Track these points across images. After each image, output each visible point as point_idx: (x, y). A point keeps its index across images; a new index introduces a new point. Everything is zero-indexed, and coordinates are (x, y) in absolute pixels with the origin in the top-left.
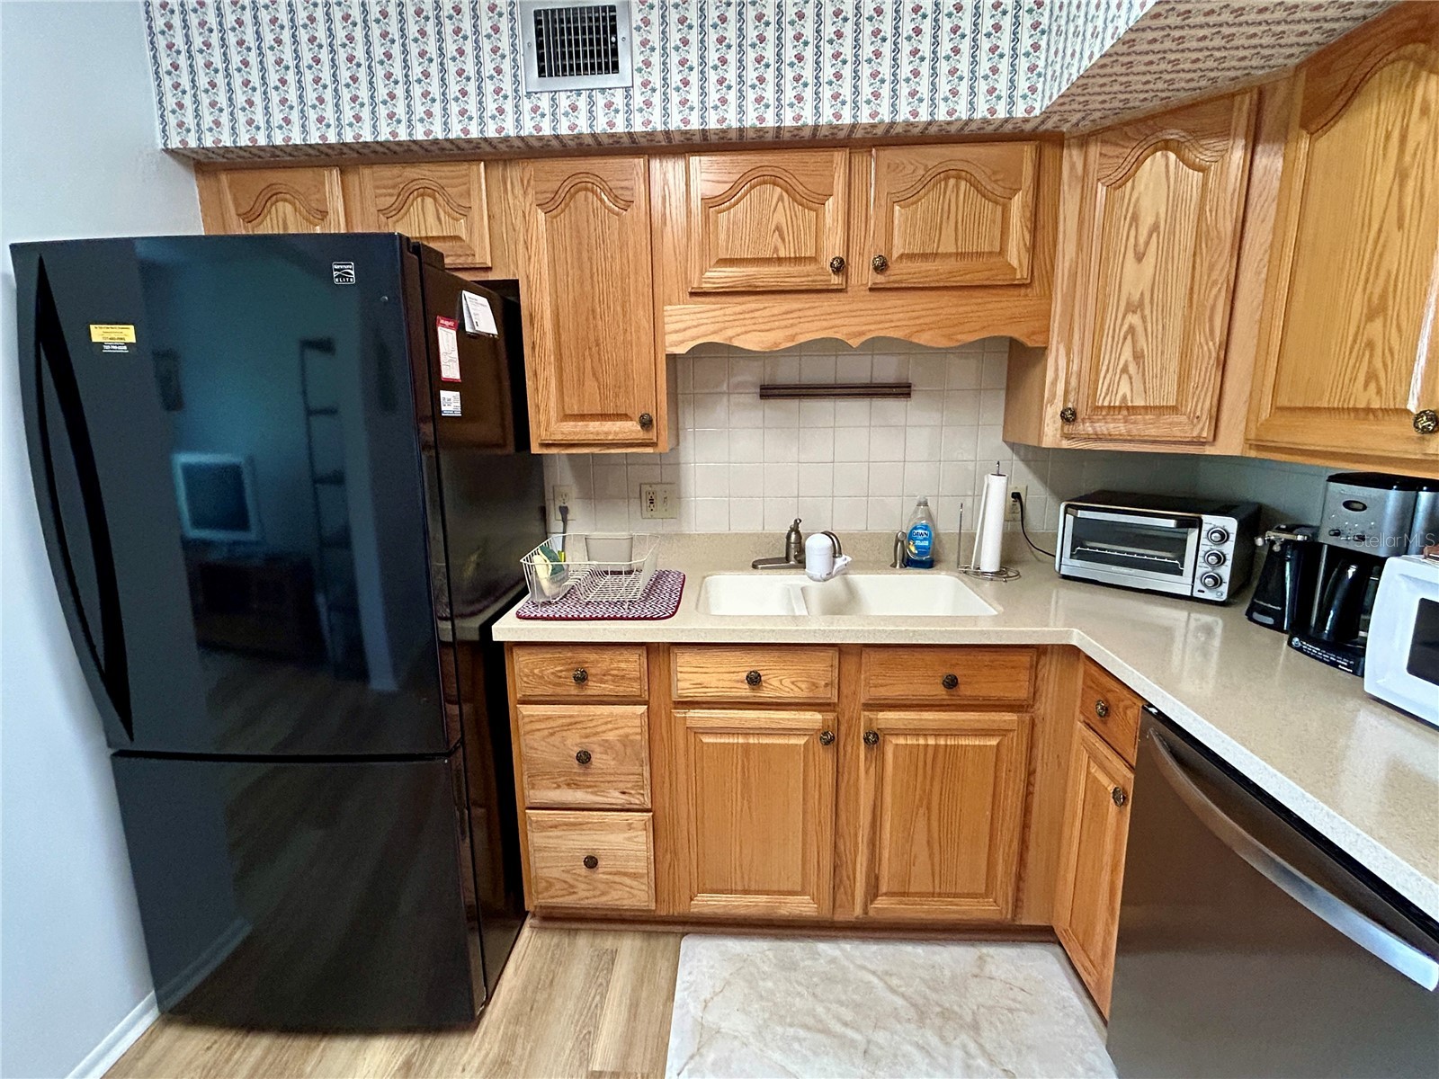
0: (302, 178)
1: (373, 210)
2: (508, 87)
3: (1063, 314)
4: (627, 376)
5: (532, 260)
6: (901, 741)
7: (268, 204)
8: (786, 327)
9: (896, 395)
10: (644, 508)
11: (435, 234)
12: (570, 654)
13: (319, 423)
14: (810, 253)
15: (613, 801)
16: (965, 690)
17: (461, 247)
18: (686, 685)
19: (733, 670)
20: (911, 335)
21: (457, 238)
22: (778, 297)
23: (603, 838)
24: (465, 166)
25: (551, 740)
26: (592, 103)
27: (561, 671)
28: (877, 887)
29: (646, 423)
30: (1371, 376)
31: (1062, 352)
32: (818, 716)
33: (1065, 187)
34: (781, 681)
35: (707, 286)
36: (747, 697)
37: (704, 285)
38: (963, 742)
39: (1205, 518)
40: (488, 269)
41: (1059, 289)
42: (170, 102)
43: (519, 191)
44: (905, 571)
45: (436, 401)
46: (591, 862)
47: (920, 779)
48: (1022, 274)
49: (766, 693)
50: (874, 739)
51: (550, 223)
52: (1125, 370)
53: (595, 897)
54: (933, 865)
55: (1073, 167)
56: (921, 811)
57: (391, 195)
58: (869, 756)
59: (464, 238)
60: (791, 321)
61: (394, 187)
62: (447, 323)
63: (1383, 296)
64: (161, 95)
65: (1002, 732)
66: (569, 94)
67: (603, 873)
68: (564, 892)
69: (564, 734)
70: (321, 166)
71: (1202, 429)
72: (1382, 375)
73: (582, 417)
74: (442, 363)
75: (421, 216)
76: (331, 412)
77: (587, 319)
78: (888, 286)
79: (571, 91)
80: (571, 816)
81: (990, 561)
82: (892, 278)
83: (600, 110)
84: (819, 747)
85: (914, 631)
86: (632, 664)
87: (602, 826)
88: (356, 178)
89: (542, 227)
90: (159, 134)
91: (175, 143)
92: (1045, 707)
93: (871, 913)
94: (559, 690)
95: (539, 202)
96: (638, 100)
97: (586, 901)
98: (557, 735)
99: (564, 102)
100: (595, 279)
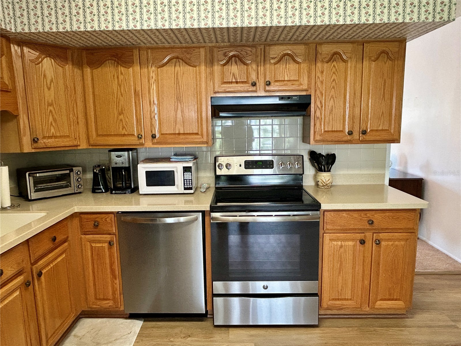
30: (123, 128)
39: (74, 168)
41: (20, 95)
48: (10, 87)
52: (51, 124)
63: (122, 110)
71: (78, 142)
72: (126, 127)
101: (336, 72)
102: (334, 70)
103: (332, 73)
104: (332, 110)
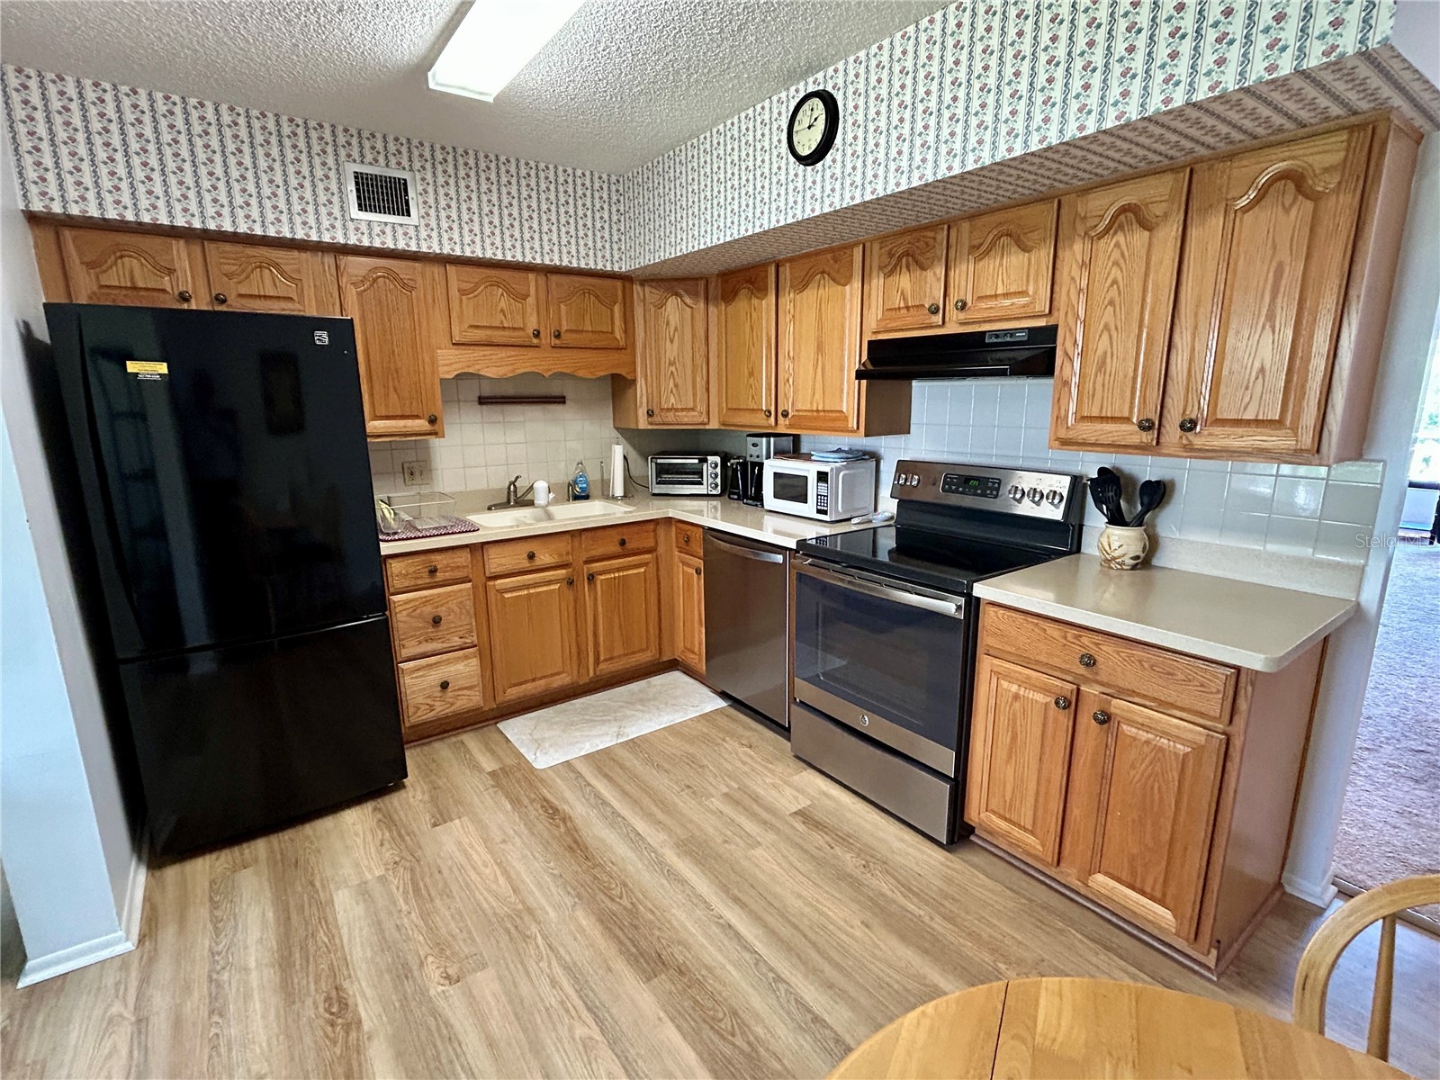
0: (149, 243)
1: (217, 272)
2: (337, 213)
3: (642, 363)
4: (418, 391)
6: (603, 577)
7: (113, 258)
9: (559, 403)
10: (408, 479)
11: (271, 294)
12: (424, 558)
14: (520, 325)
15: (455, 644)
16: (630, 546)
17: (293, 304)
18: (493, 566)
19: (520, 553)
20: (575, 371)
21: (290, 298)
23: (452, 669)
24: (295, 252)
25: (412, 614)
26: (394, 231)
27: (420, 569)
28: (598, 659)
29: (433, 421)
31: (643, 381)
32: (564, 571)
33: (636, 304)
34: (545, 555)
35: (464, 340)
36: (528, 567)
37: (462, 340)
38: (630, 572)
39: (708, 457)
41: (639, 351)
42: (31, 175)
44: (574, 502)
46: (444, 685)
47: (613, 596)
48: (622, 343)
49: (538, 563)
50: (591, 579)
51: (359, 295)
52: (672, 392)
53: (446, 709)
54: (623, 639)
55: (638, 293)
56: (616, 611)
57: (234, 265)
58: (590, 589)
59: (295, 297)
61: (236, 260)
64: (21, 168)
65: (646, 564)
66: (379, 223)
67: (453, 691)
68: (427, 711)
69: (423, 608)
70: (166, 236)
71: (704, 417)
73: (387, 416)
75: (259, 280)
77: (389, 357)
78: (562, 346)
79: (381, 222)
80: (429, 661)
81: (619, 491)
82: (564, 342)
83: (400, 236)
84: (565, 589)
87: (449, 662)
88: (198, 247)
89: (355, 297)
90: (20, 199)
92: (661, 549)
93: (597, 677)
94: (420, 582)
95: (353, 282)
96: (423, 234)
97: (441, 712)
98: (419, 610)
99: (376, 227)
100: (393, 332)
101: (1122, 262)
102: (1116, 255)
103: (1110, 264)
104: (1104, 362)
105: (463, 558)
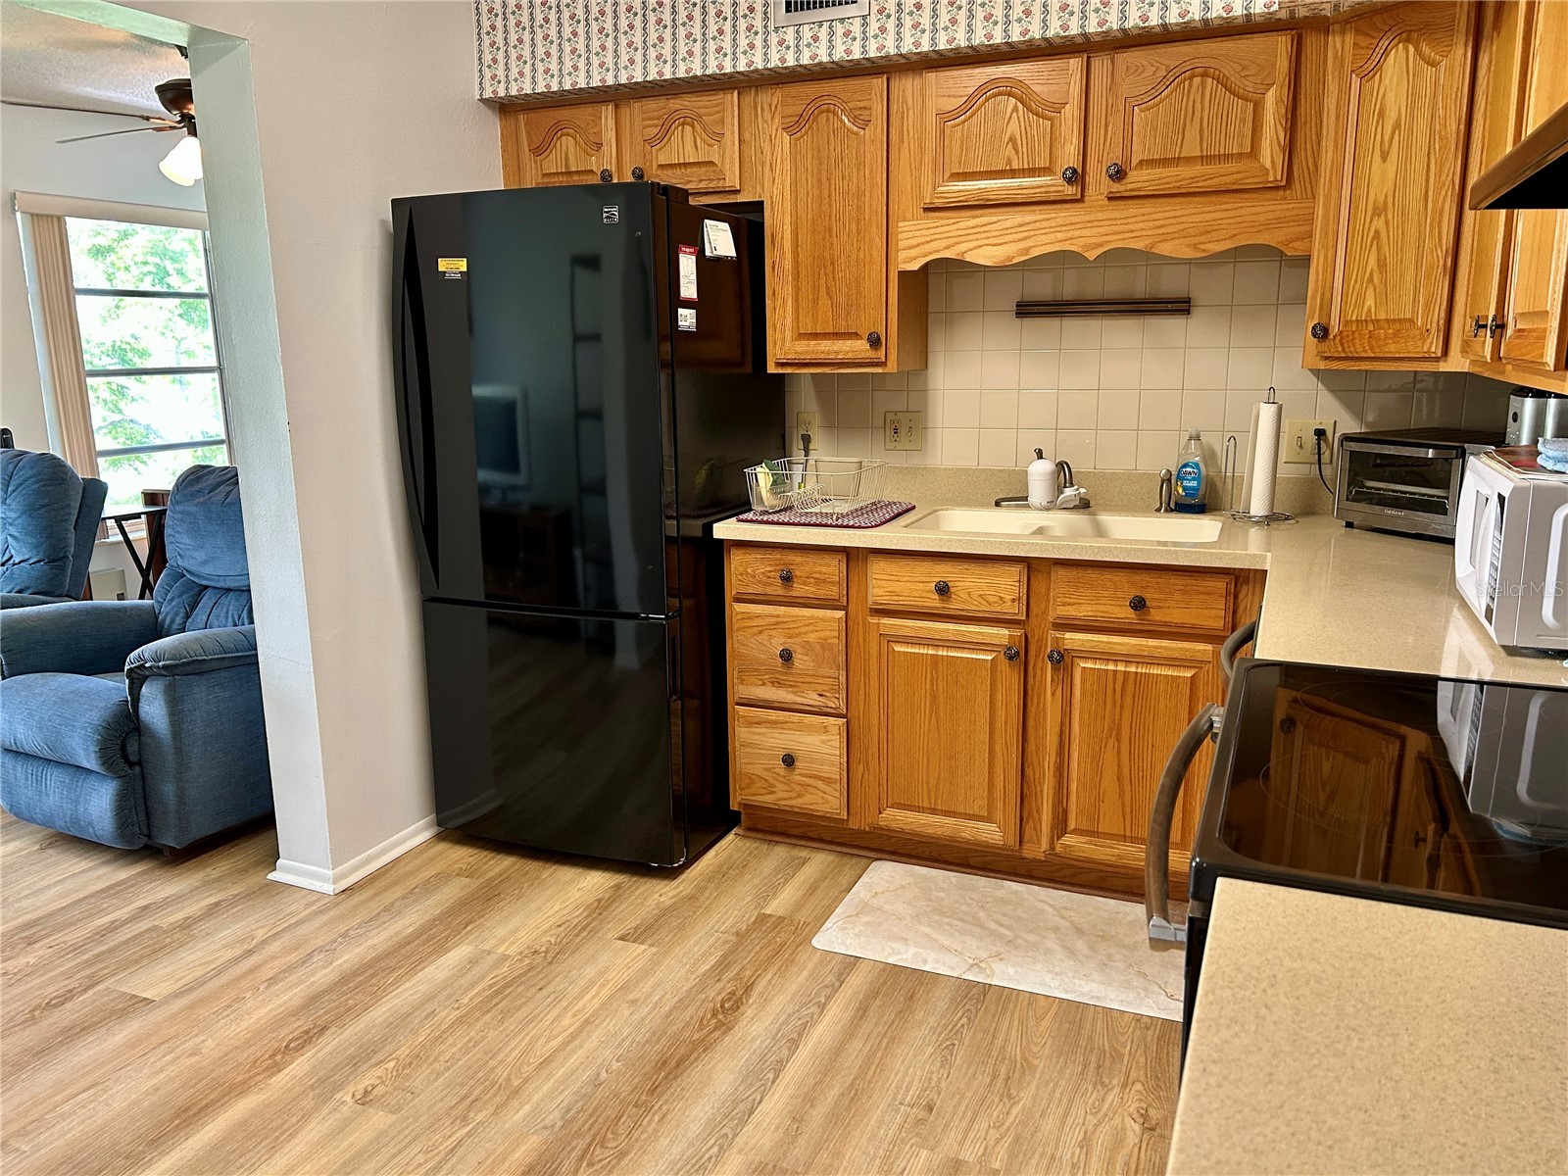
0: (582, 114)
1: (640, 139)
2: (758, 24)
3: (1324, 218)
4: (859, 293)
5: (776, 181)
6: (1090, 665)
7: (555, 139)
8: (1019, 240)
9: (1175, 313)
10: (888, 440)
11: (691, 161)
12: (778, 556)
13: (583, 350)
14: (1043, 163)
15: (811, 702)
16: (1156, 615)
17: (714, 172)
18: (880, 592)
19: (924, 579)
20: (1153, 245)
21: (711, 163)
22: (1011, 209)
23: (801, 739)
24: (721, 95)
25: (759, 638)
26: (832, 33)
27: (770, 572)
28: (1064, 822)
29: (875, 342)
31: (1322, 259)
32: (1006, 632)
33: (1329, 78)
34: (969, 593)
35: (938, 202)
36: (936, 608)
37: (935, 201)
38: (1155, 671)
39: (1468, 447)
40: (737, 192)
41: (1321, 192)
42: (487, 58)
43: (767, 115)
44: (1167, 515)
45: (675, 317)
46: (789, 761)
47: (1109, 707)
48: (1276, 175)
49: (955, 605)
50: (1061, 660)
51: (793, 146)
52: (1371, 279)
53: (791, 798)
54: (1123, 804)
55: (1335, 53)
56: (1111, 741)
57: (656, 126)
58: (1055, 678)
59: (716, 161)
60: (1026, 234)
61: (658, 119)
62: (687, 250)
64: (481, 52)
65: (1196, 663)
66: (812, 26)
67: (800, 775)
68: (764, 791)
69: (772, 633)
70: (599, 102)
71: (1432, 343)
73: (815, 336)
74: (681, 285)
75: (680, 143)
76: (595, 337)
77: (824, 239)
78: (1126, 194)
79: (814, 23)
80: (773, 715)
81: (1259, 503)
82: (1130, 186)
83: (838, 40)
84: (1004, 665)
85: (1099, 547)
86: (832, 569)
87: (801, 727)
88: (628, 110)
89: (787, 149)
90: (477, 87)
91: (488, 94)
93: (1058, 849)
94: (769, 590)
95: (785, 126)
96: (874, 27)
97: (784, 802)
98: (766, 632)
99: (807, 33)
100: (833, 198)
105: (833, 568)
